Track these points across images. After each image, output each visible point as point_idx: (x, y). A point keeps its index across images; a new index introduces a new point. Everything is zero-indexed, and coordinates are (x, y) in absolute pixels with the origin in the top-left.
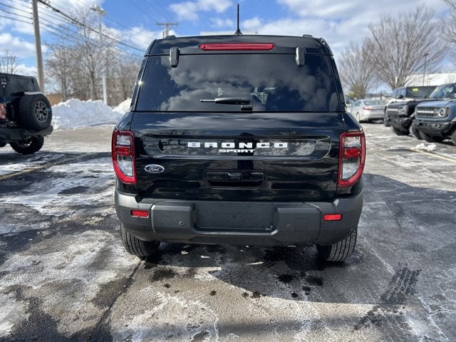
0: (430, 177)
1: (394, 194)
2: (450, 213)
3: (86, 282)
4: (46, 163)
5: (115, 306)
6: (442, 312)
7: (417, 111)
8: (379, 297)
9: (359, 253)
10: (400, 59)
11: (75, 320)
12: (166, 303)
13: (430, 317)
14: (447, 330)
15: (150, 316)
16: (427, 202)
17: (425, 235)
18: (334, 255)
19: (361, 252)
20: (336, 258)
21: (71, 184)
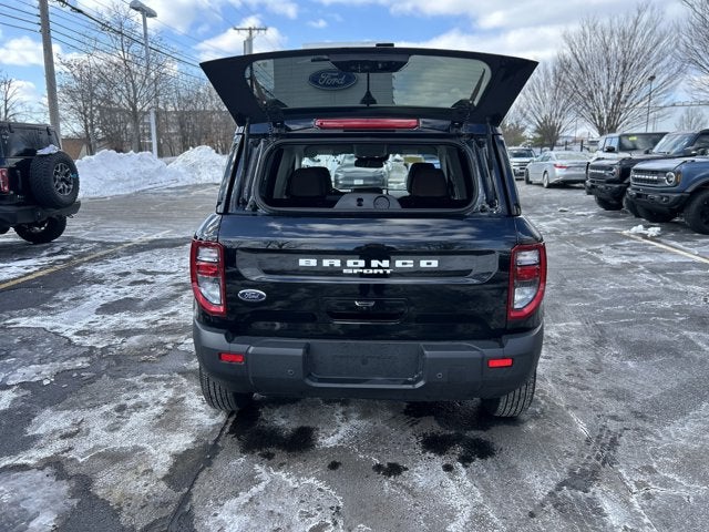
0: (648, 281)
1: (594, 309)
2: (672, 339)
3: (153, 451)
4: (71, 259)
5: (197, 487)
6: (651, 491)
7: (634, 175)
8: (565, 470)
9: (540, 403)
10: (612, 87)
11: (142, 507)
12: (268, 482)
13: (633, 500)
14: (656, 517)
15: (247, 501)
16: (641, 322)
17: (634, 374)
18: (504, 408)
19: (543, 402)
20: (506, 412)
21: (114, 295)
